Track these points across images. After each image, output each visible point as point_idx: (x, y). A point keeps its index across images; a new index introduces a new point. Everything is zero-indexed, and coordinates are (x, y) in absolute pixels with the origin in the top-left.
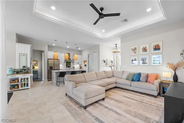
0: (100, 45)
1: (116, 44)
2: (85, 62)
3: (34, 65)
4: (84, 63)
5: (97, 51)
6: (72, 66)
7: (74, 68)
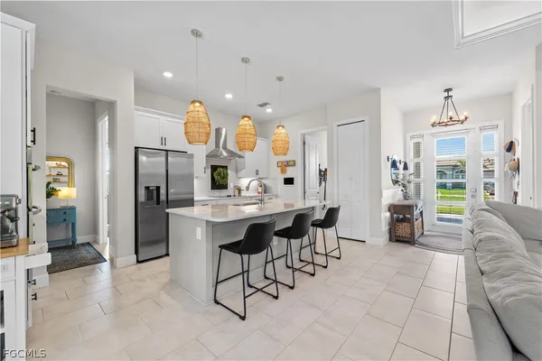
0: (382, 92)
1: (448, 90)
2: (285, 165)
3: (50, 179)
4: (283, 171)
5: (366, 118)
6: (231, 185)
7: (239, 193)
